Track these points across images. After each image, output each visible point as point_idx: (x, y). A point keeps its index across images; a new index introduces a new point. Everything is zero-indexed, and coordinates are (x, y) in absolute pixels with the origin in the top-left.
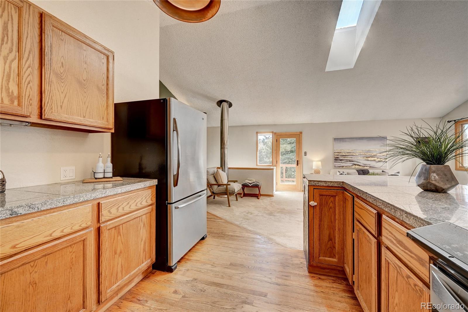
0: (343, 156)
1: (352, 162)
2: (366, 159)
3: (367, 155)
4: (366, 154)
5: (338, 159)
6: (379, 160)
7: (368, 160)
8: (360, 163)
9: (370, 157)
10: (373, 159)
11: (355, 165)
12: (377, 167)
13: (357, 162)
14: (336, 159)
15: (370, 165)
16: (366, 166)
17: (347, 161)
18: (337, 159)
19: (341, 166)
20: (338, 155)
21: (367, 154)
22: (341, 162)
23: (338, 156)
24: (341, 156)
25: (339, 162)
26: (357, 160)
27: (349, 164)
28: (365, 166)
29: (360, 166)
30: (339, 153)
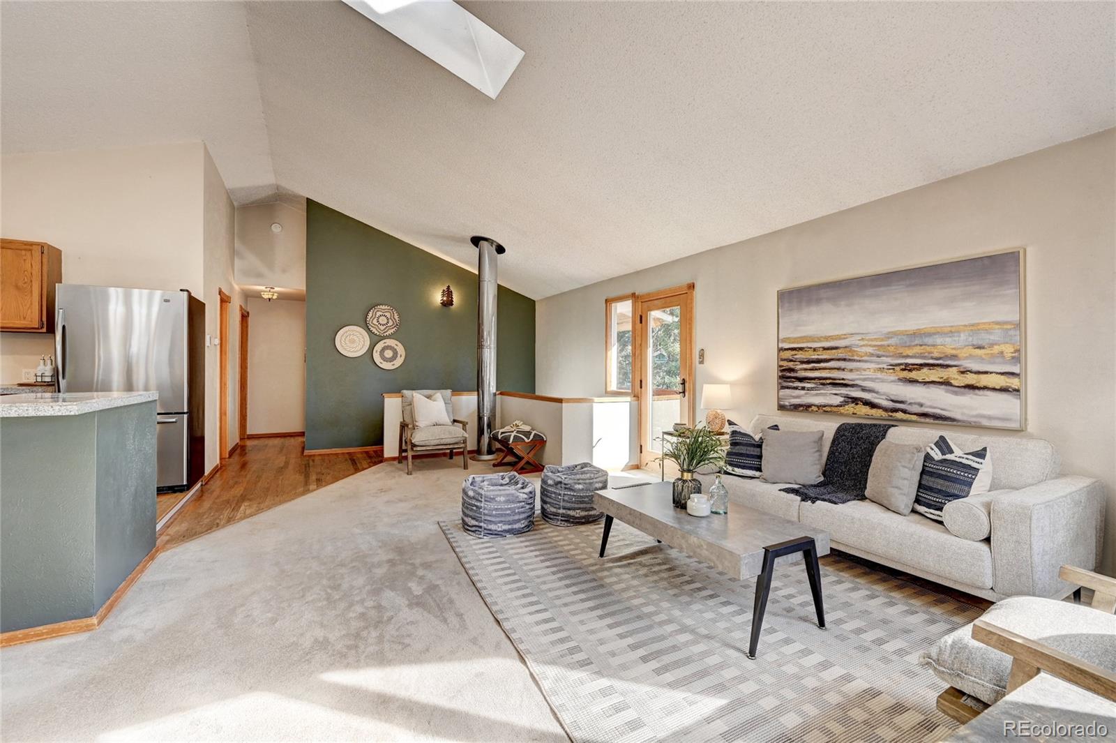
0: (809, 362)
1: (844, 391)
2: (906, 374)
3: (908, 356)
4: (901, 350)
5: (792, 374)
6: (971, 379)
7: (913, 381)
8: (877, 393)
9: (923, 366)
10: (934, 375)
11: (855, 400)
12: (958, 417)
13: (864, 389)
14: (787, 376)
15: (921, 405)
16: (904, 411)
17: (824, 382)
18: (788, 374)
19: (800, 406)
20: (791, 361)
21: (910, 352)
22: (803, 388)
23: (791, 365)
24: (802, 362)
25: (796, 388)
26: (864, 380)
27: (830, 397)
28: (896, 410)
29: (873, 405)
30: (794, 352)
